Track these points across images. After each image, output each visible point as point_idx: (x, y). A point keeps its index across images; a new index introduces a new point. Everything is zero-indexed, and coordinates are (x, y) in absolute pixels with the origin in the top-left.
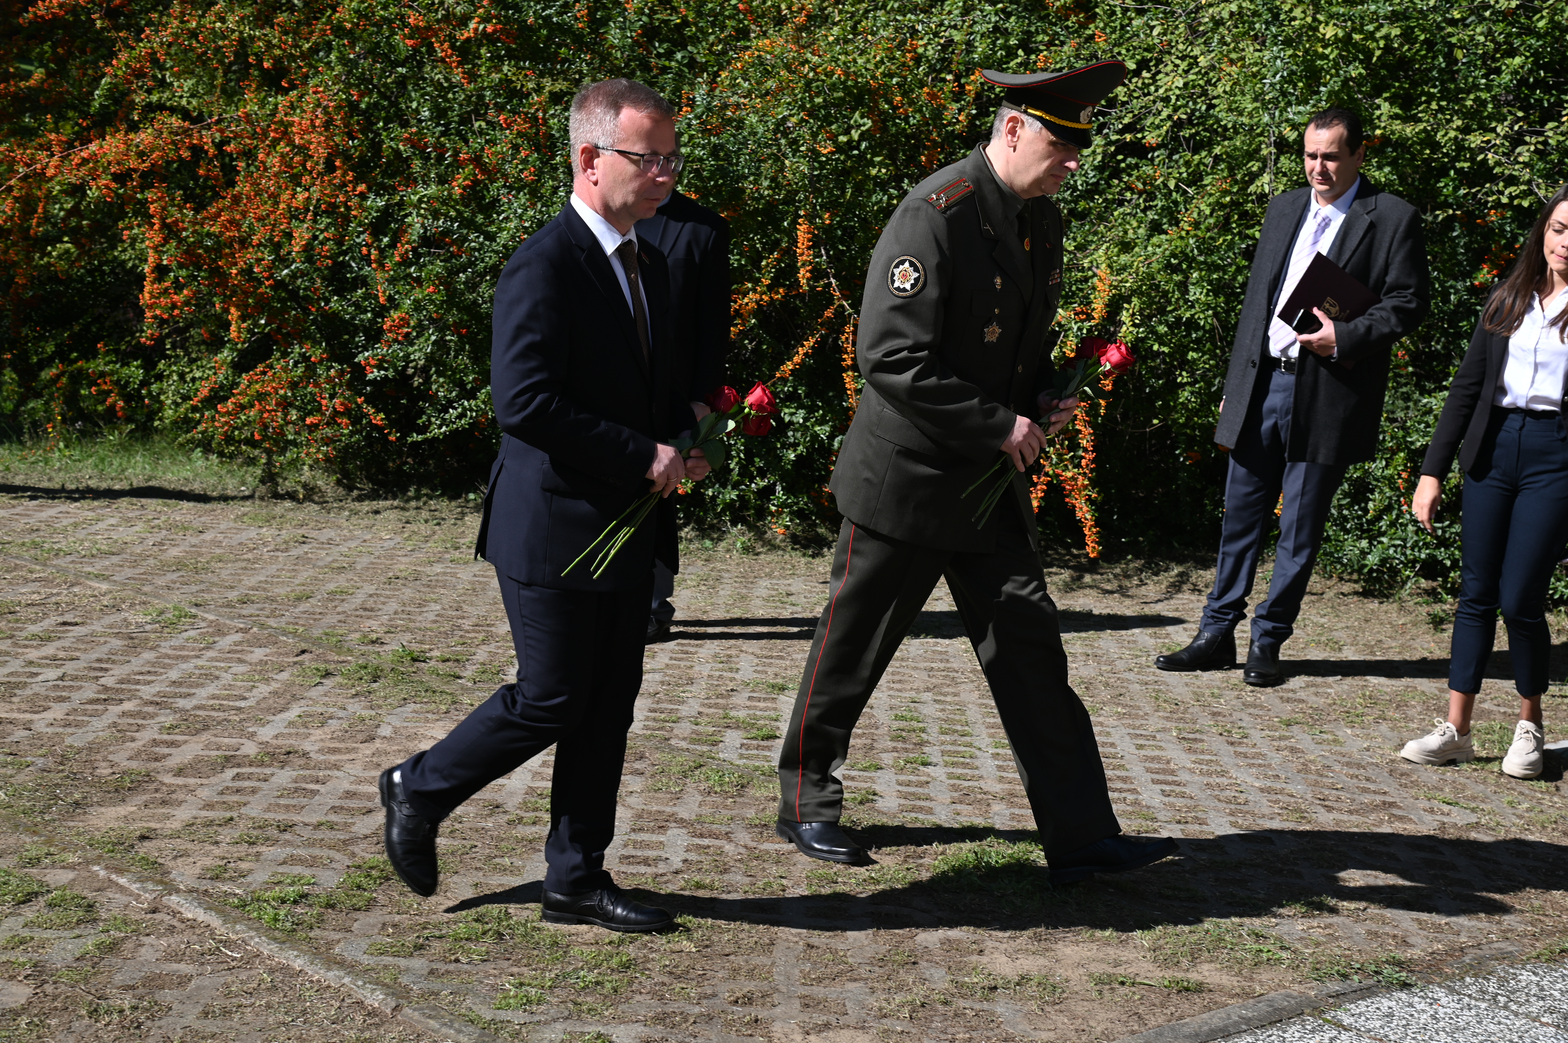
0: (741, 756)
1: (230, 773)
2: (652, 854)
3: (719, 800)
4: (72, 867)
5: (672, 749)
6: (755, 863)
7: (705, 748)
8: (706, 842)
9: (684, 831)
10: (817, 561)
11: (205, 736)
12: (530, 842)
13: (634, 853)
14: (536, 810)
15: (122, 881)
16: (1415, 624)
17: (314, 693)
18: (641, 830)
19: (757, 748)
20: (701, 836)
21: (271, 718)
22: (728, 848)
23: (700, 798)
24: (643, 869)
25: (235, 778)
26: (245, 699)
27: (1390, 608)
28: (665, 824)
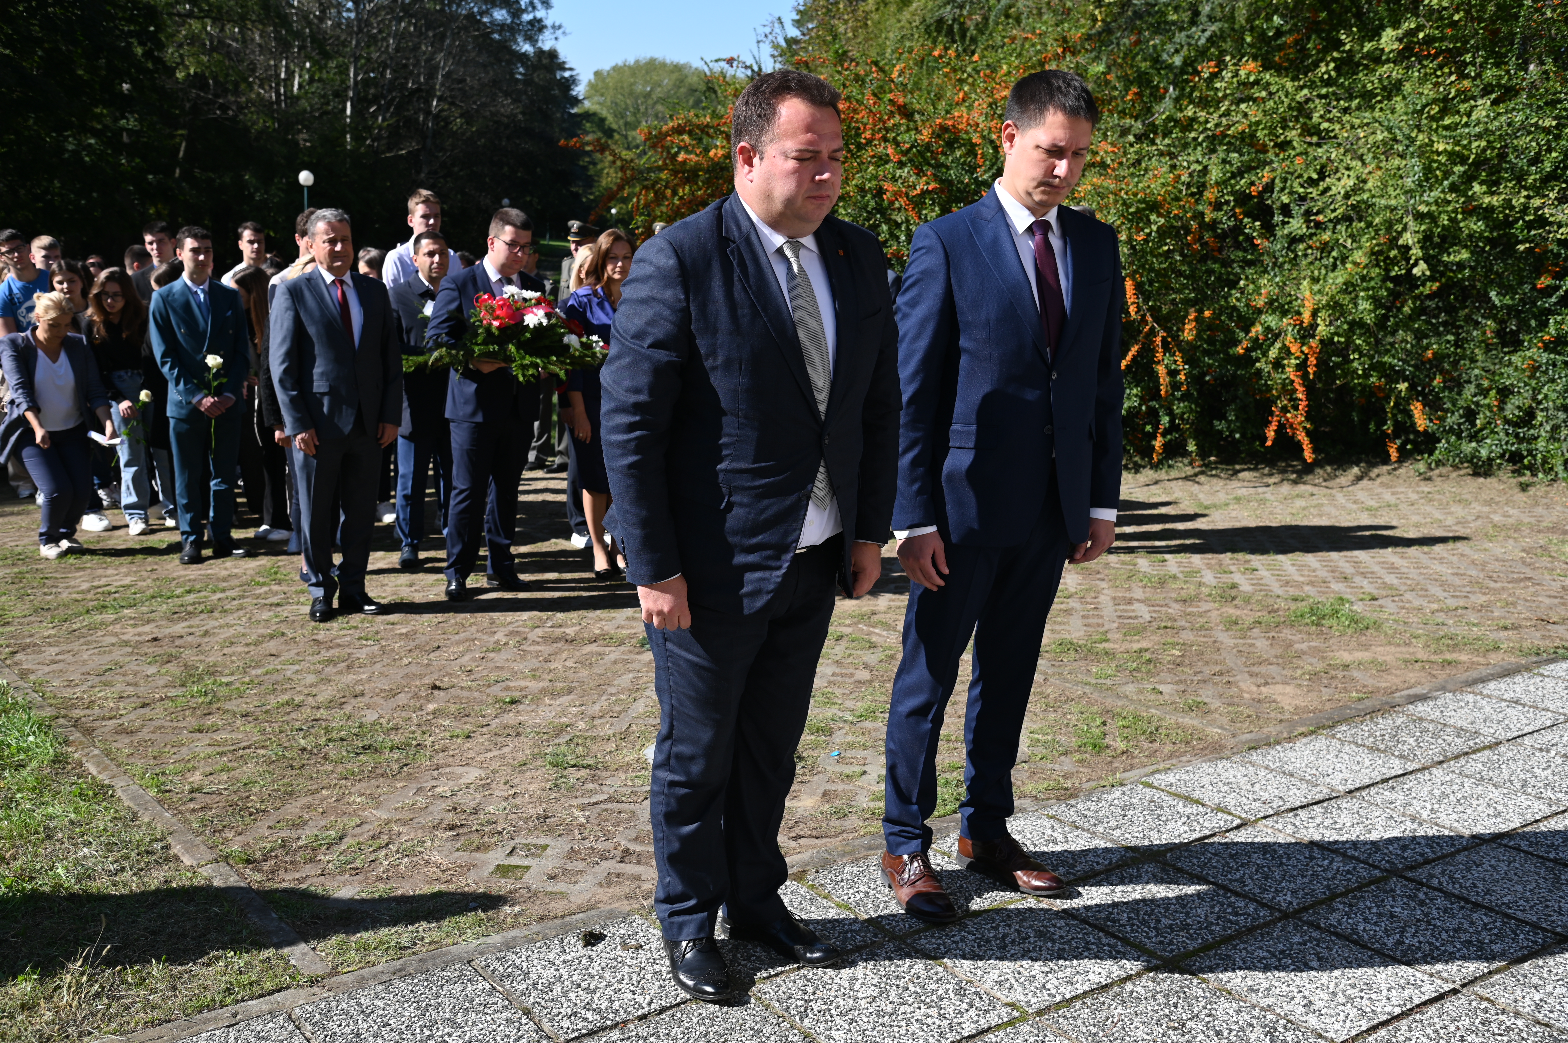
2: (1133, 614)
3: (1152, 590)
6: (1188, 617)
8: (1157, 608)
9: (1141, 604)
13: (1122, 614)
16: (1511, 488)
18: (1119, 604)
20: (1153, 606)
22: (1170, 611)
23: (1141, 589)
24: (1132, 621)
27: (1491, 481)
28: (1130, 602)
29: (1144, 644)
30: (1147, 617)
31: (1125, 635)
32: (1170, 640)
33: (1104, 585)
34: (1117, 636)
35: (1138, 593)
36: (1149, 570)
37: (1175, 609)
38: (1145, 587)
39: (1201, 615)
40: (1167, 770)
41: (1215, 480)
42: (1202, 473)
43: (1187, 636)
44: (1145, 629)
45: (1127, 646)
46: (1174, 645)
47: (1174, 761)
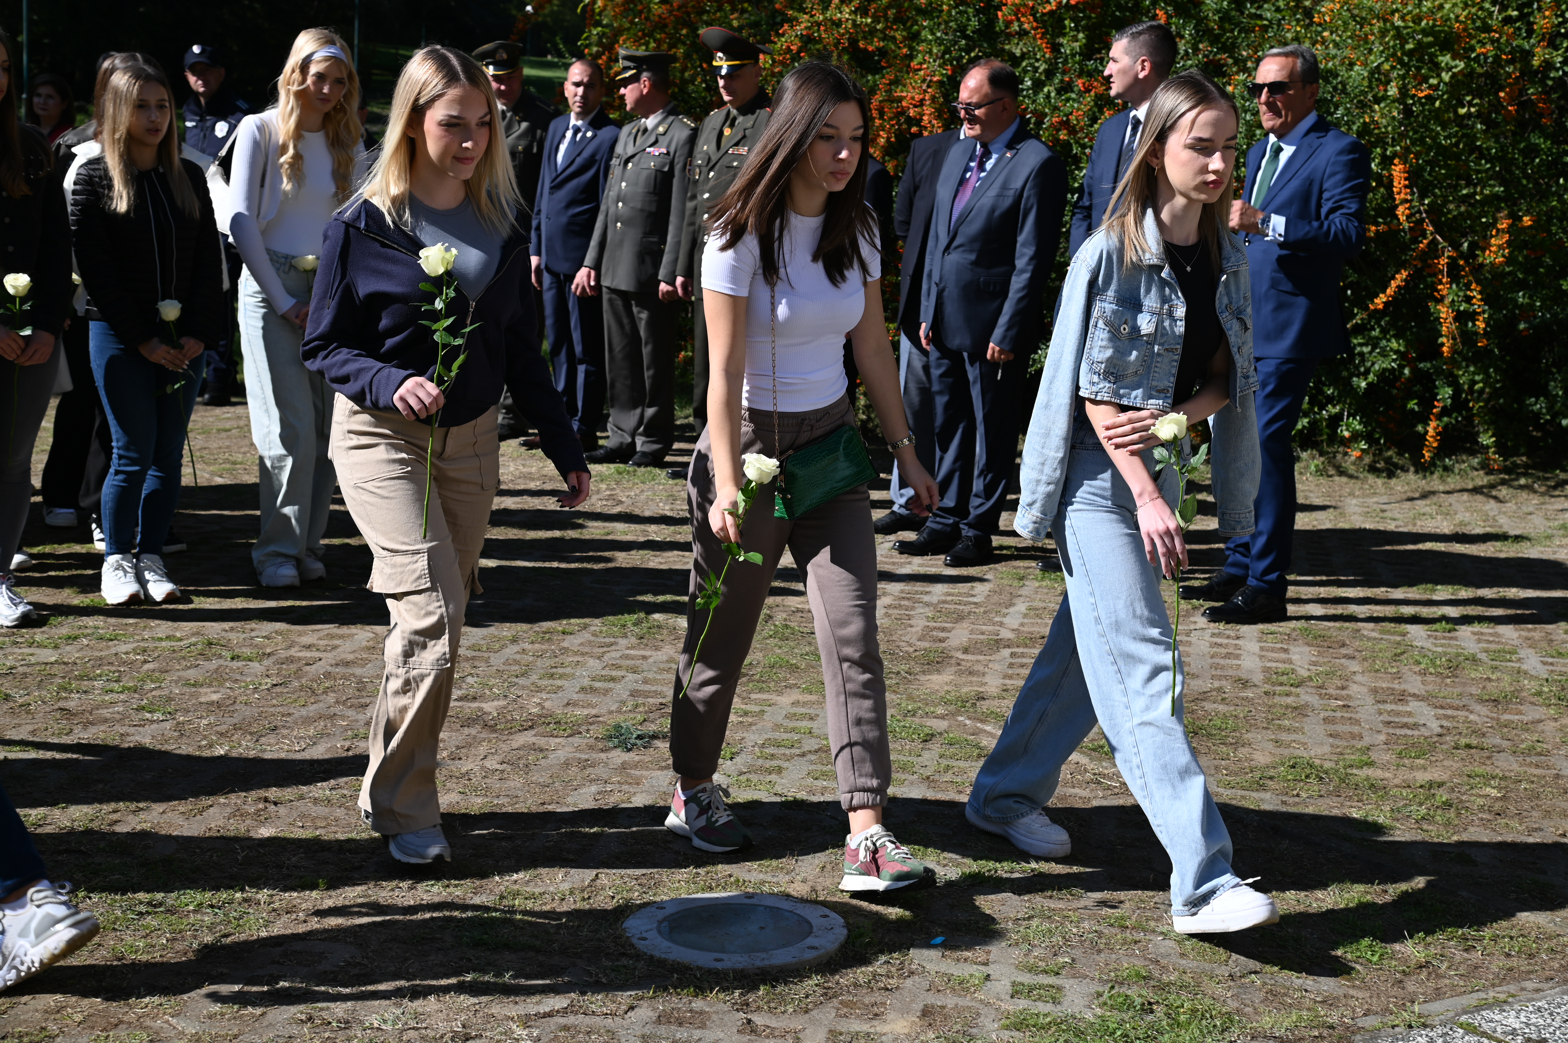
0: (1436, 645)
1: (1006, 652)
2: (1410, 720)
3: (1438, 680)
4: (942, 717)
5: (1369, 639)
6: (1506, 730)
7: (1398, 638)
8: (1449, 712)
9: (1422, 703)
10: (1393, 481)
11: (965, 624)
12: (1296, 708)
13: (1392, 719)
14: (1281, 684)
15: (988, 728)
17: (1024, 591)
18: (1385, 702)
19: (1444, 638)
20: (1442, 707)
21: (1005, 611)
22: (1472, 717)
23: (1419, 678)
24: (1409, 732)
25: (1013, 655)
26: (973, 596)
28: (1402, 697)
29: (1434, 774)
30: (1434, 726)
31: (1400, 755)
32: (1480, 770)
33: (1354, 666)
34: (1386, 757)
35: (1414, 684)
36: (1428, 644)
37: (1480, 714)
38: (1424, 673)
39: (1526, 727)
40: (1500, 1004)
41: (1524, 495)
42: (1503, 482)
43: (1506, 764)
44: (1433, 747)
45: (1404, 775)
46: (1488, 778)
47: (1512, 988)
